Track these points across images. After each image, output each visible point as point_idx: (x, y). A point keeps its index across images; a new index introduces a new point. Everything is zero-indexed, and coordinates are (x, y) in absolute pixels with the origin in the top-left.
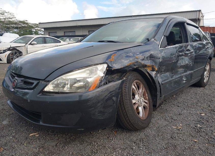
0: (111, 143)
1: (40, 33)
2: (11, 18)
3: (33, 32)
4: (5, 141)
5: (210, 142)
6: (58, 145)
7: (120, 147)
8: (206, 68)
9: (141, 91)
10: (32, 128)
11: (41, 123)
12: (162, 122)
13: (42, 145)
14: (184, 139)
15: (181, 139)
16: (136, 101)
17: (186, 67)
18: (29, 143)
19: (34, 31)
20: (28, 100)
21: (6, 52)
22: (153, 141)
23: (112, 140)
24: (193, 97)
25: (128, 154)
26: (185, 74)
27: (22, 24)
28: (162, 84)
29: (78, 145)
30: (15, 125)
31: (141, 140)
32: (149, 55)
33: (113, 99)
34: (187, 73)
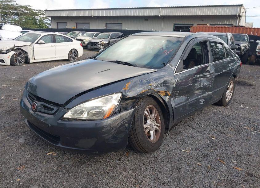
0: (123, 164)
1: (46, 22)
2: (10, 2)
3: (38, 20)
4: (25, 160)
5: (212, 166)
6: (74, 164)
7: (130, 168)
8: (229, 86)
9: (153, 115)
10: (49, 147)
11: (60, 145)
12: (173, 145)
13: (60, 164)
14: (190, 163)
15: (187, 162)
16: (148, 126)
17: (205, 89)
18: (47, 161)
19: (39, 18)
20: (49, 125)
21: (10, 52)
22: (161, 163)
23: (124, 161)
24: (210, 118)
25: (137, 174)
26: (203, 96)
27: (23, 9)
28: (175, 108)
29: (92, 165)
30: (32, 143)
31: (150, 162)
32: (163, 81)
33: (125, 126)
34: (206, 94)
